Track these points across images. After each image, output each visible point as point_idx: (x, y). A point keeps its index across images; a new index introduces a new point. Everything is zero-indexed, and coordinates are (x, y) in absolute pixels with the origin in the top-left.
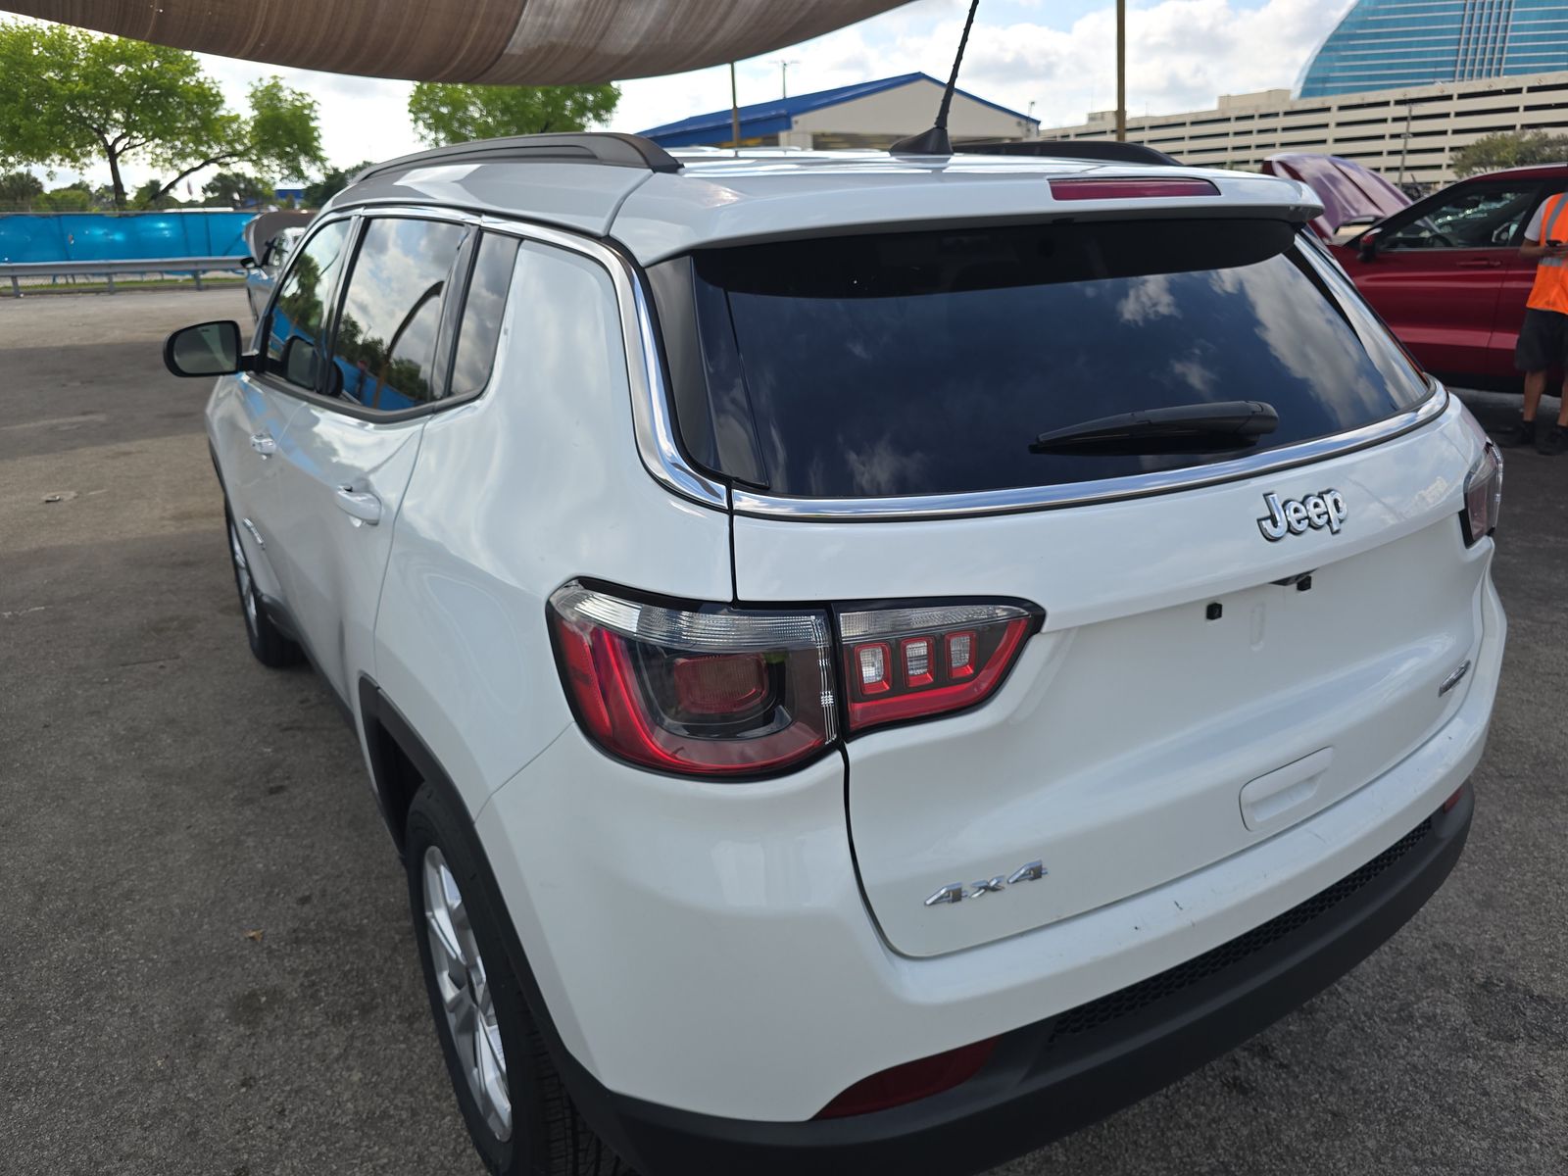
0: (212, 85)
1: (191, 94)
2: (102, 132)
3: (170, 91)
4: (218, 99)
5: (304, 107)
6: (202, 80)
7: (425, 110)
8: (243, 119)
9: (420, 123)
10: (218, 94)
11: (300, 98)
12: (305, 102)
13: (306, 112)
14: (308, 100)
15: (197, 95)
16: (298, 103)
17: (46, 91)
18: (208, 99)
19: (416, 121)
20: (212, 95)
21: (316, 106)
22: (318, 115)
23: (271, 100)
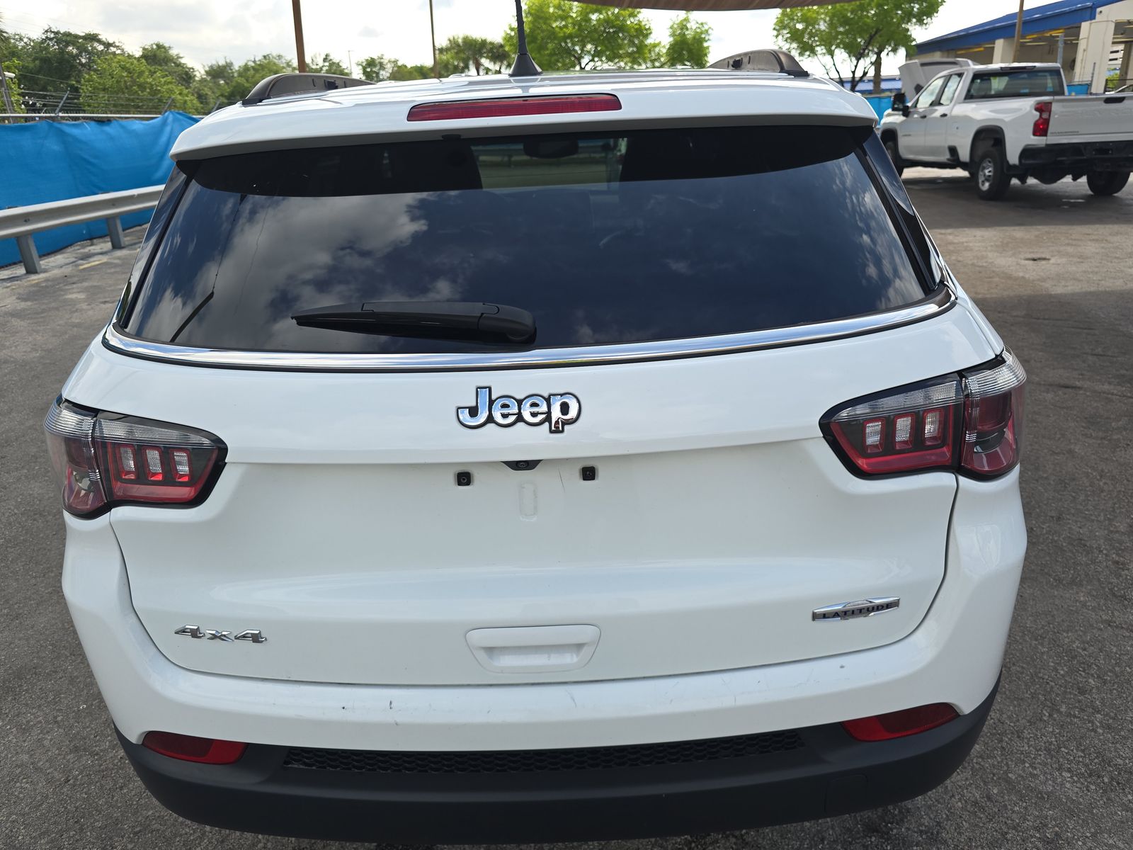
0: (647, 23)
1: (633, 30)
2: (579, 59)
3: (622, 28)
4: (649, 32)
5: (702, 33)
6: (641, 20)
7: (784, 28)
8: (662, 44)
9: (780, 37)
10: (649, 29)
11: (700, 26)
12: (703, 29)
13: (703, 36)
14: (706, 27)
15: (637, 30)
16: (698, 30)
17: (552, 35)
18: (643, 32)
19: (777, 36)
20: (646, 30)
21: (710, 31)
22: (711, 37)
23: (682, 29)
